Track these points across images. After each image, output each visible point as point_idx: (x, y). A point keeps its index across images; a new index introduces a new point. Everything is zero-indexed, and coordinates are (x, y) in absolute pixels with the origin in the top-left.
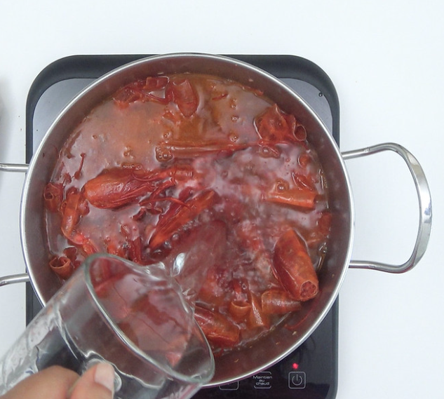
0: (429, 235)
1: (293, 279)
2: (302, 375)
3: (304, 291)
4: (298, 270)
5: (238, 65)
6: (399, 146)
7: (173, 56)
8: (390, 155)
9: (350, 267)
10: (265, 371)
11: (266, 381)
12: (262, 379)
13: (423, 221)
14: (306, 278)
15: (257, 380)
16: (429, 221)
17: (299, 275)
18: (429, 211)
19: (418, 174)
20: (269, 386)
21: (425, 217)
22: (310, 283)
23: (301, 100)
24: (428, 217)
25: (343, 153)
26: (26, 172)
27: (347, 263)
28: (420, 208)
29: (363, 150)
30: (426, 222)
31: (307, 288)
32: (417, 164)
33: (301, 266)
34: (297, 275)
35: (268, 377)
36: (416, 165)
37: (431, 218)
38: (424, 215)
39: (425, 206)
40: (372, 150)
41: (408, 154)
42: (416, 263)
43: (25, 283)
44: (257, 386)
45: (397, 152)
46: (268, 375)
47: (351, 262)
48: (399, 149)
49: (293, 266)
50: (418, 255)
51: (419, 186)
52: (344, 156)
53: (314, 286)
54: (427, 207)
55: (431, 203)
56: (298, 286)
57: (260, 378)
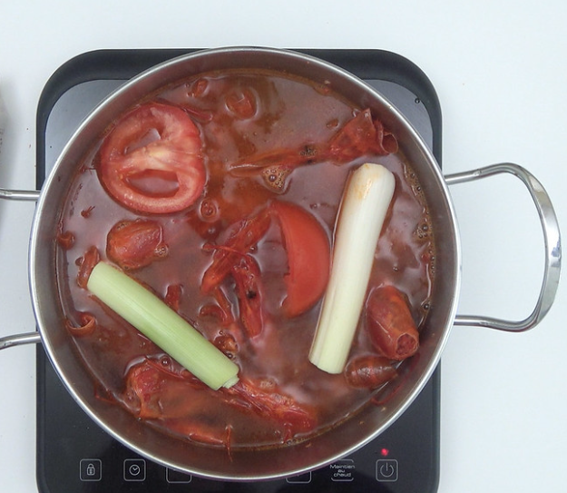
0: (558, 282)
1: (387, 332)
2: (394, 464)
3: (400, 347)
4: (392, 321)
5: (310, 62)
6: (519, 167)
7: (227, 50)
8: (508, 178)
9: (455, 324)
10: (346, 458)
11: (347, 471)
12: (342, 469)
13: (550, 264)
14: (403, 330)
15: (336, 470)
16: (558, 265)
17: (394, 326)
18: (558, 252)
19: (543, 203)
20: (350, 478)
21: (552, 259)
22: (407, 335)
23: (391, 108)
24: (557, 259)
25: (446, 177)
26: (36, 200)
27: (452, 319)
28: (546, 247)
29: (472, 172)
30: (554, 265)
31: (404, 343)
32: (542, 189)
33: (395, 316)
34: (390, 326)
35: (349, 467)
36: (541, 192)
37: (560, 260)
38: (550, 257)
39: (552, 245)
40: (484, 172)
41: (530, 177)
42: (541, 319)
43: (35, 345)
44: (335, 478)
45: (516, 175)
46: (350, 464)
47: (457, 317)
48: (519, 171)
49: (385, 315)
50: (542, 309)
51: (544, 219)
52: (447, 180)
53: (413, 340)
54: (556, 246)
55: (560, 241)
56: (392, 341)
57: (338, 467)
